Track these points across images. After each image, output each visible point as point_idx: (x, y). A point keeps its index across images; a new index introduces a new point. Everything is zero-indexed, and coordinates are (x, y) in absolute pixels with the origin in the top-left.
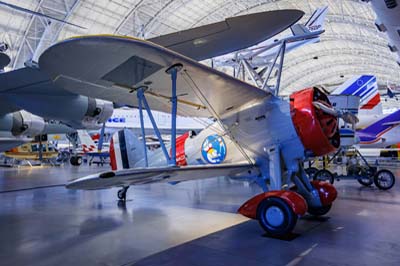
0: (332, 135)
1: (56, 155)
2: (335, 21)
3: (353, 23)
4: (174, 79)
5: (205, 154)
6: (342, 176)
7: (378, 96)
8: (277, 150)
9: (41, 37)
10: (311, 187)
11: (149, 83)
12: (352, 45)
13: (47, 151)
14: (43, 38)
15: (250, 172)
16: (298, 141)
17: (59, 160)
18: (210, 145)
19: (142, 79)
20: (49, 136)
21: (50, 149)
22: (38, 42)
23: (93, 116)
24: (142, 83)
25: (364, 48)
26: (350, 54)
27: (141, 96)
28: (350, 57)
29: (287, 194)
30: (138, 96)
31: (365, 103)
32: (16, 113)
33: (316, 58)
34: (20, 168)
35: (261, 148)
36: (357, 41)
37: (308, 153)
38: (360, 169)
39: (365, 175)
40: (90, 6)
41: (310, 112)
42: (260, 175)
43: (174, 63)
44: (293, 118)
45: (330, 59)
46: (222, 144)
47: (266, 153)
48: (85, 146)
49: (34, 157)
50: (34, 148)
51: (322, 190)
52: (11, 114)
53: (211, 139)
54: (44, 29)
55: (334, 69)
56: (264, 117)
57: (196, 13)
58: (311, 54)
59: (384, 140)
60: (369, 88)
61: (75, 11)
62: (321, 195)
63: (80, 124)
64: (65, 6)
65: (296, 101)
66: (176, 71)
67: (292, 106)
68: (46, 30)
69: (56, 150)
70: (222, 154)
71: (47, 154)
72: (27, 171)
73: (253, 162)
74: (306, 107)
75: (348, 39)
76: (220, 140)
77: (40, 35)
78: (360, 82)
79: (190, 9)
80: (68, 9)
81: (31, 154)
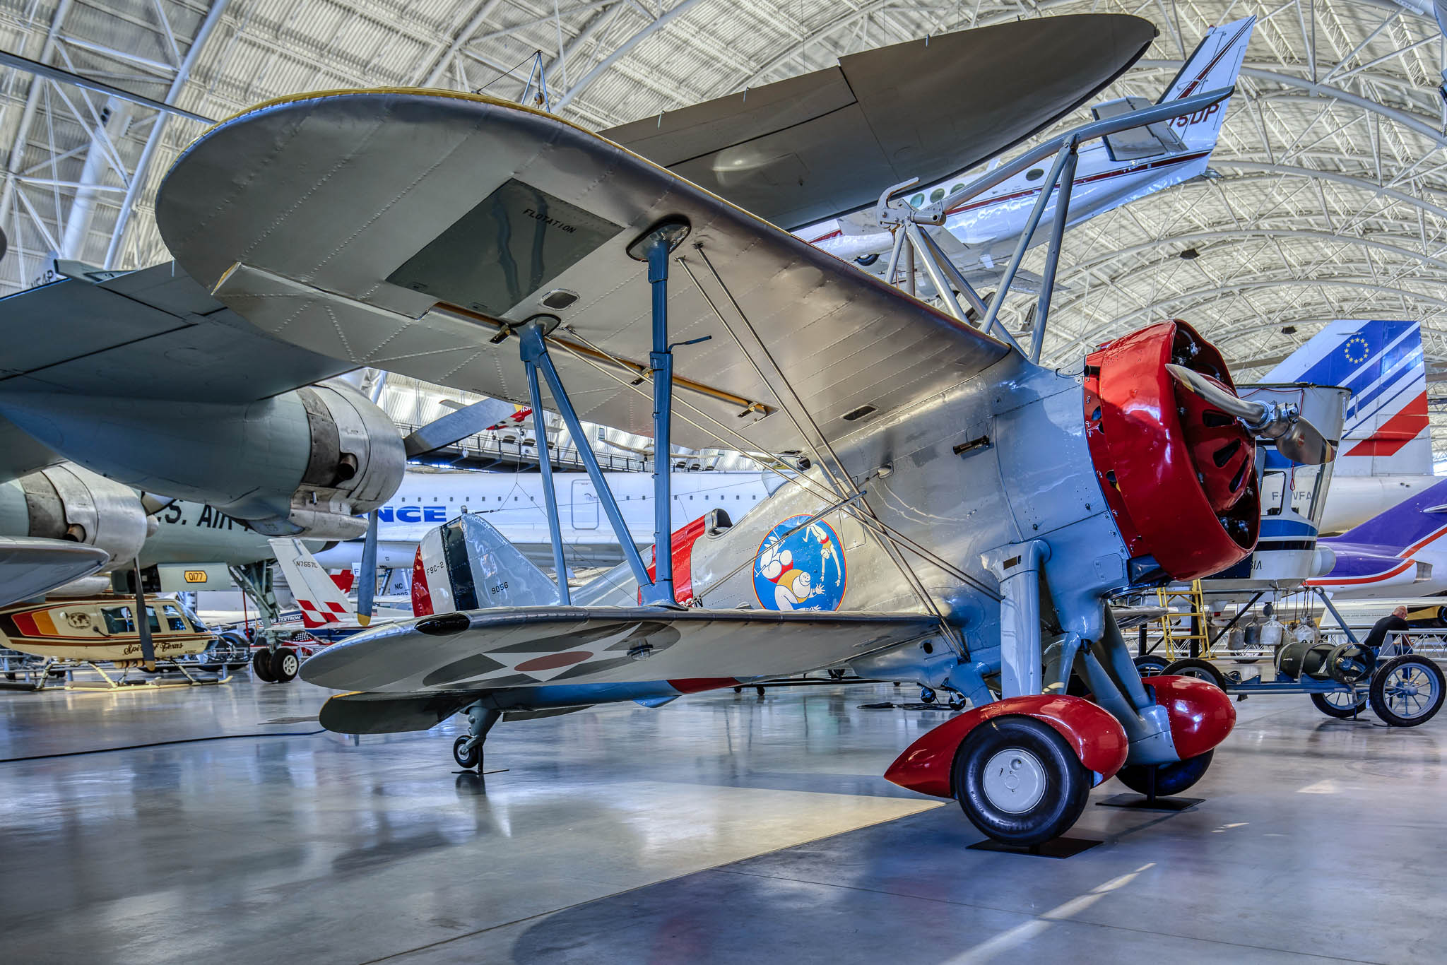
0: (1231, 502)
1: (199, 646)
2: (1279, 93)
3: (1353, 99)
4: (659, 279)
5: (765, 588)
6: (1256, 684)
7: (1422, 402)
8: (1029, 562)
9: (76, 177)
10: (1142, 697)
11: (565, 300)
12: (1339, 198)
13: (166, 630)
14: (85, 186)
15: (928, 648)
16: (1107, 524)
17: (212, 668)
18: (787, 557)
19: (534, 288)
20: (166, 573)
21: (173, 623)
22: (68, 198)
23: (333, 485)
24: (535, 302)
25: (1385, 206)
26: (1330, 234)
27: (534, 356)
28: (1329, 250)
29: (1060, 705)
30: (524, 356)
31: (1368, 430)
32: (34, 477)
33: (1190, 254)
34: (70, 696)
35: (974, 559)
36: (1361, 178)
37: (1140, 567)
38: (1324, 654)
39: (1338, 677)
40: (263, 36)
41: (1156, 413)
42: (965, 658)
43: (656, 214)
44: (1095, 443)
45: (1244, 257)
46: (828, 551)
47: (990, 574)
48: (307, 605)
49: (118, 652)
50: (116, 623)
51: (1181, 707)
52: (16, 484)
53: (789, 535)
54: (85, 142)
55: (1259, 302)
56: (985, 441)
57: (708, 62)
58: (1171, 236)
59: (1424, 568)
60: (1388, 373)
61: (205, 59)
62: (1178, 724)
63: (284, 516)
64: (159, 39)
65: (1106, 375)
66: (668, 246)
67: (1091, 396)
68: (96, 149)
69: (198, 629)
70: (829, 586)
71: (166, 643)
72: (100, 701)
73: (944, 610)
74: (1146, 396)
75: (1328, 171)
76: (821, 534)
77: (73, 169)
78: (1357, 351)
79: (681, 46)
80: (175, 50)
81: (105, 642)
